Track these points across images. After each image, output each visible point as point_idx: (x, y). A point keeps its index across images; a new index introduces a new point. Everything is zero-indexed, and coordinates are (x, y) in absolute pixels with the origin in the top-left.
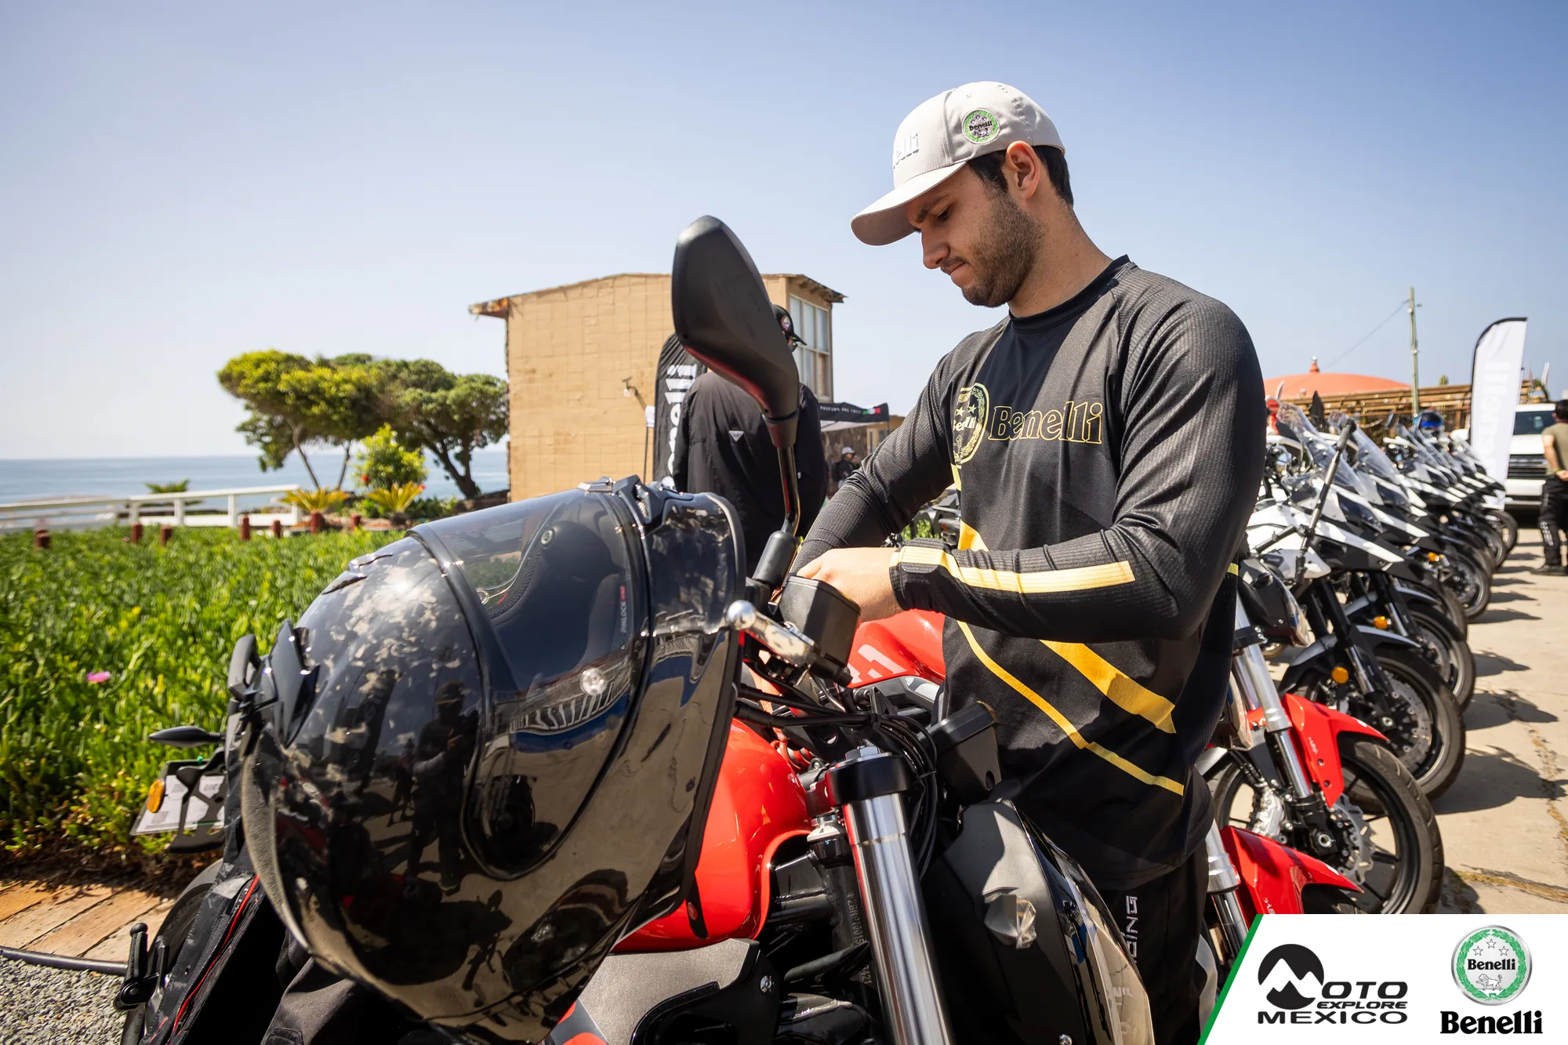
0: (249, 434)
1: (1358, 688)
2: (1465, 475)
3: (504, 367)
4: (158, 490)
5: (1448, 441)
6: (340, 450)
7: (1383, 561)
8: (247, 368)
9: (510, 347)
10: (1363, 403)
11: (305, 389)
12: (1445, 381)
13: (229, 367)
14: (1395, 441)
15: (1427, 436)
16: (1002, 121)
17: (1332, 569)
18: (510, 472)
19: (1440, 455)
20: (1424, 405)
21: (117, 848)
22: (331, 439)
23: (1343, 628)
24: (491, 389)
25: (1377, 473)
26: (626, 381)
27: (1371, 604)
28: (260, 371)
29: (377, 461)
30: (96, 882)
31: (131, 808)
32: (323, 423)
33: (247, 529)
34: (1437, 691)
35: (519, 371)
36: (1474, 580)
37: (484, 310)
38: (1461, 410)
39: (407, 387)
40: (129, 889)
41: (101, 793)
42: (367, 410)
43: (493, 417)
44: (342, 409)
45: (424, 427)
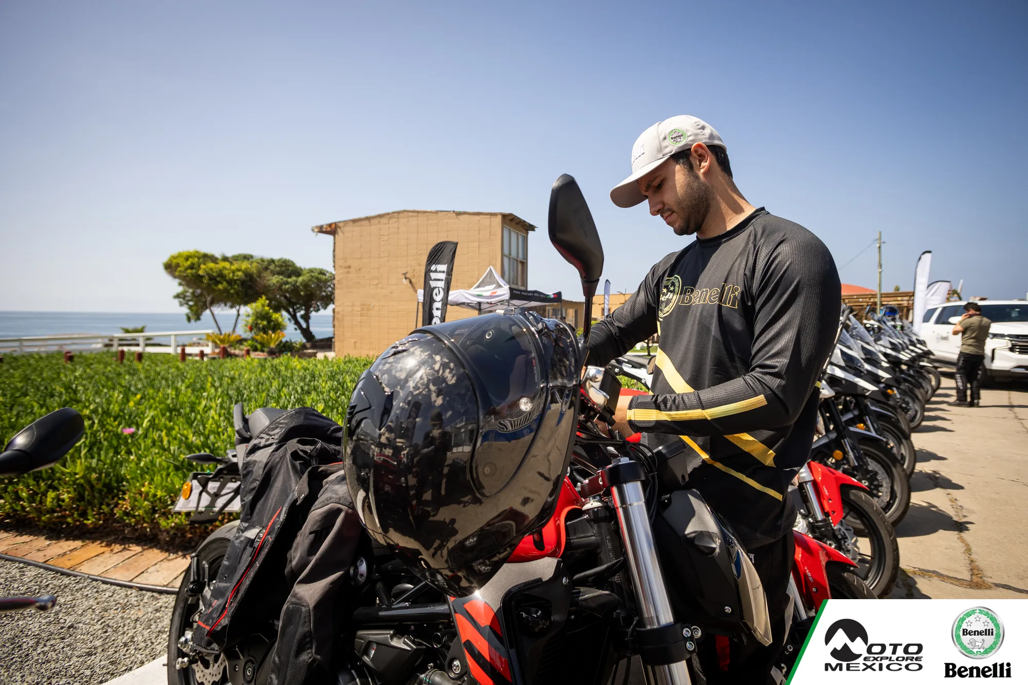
0: (181, 300)
1: (848, 463)
2: (911, 345)
3: (332, 264)
4: (127, 331)
5: (900, 324)
6: (234, 311)
7: (866, 389)
8: (180, 261)
9: (336, 252)
10: (847, 301)
11: (215, 274)
12: (897, 289)
13: (170, 260)
14: (870, 323)
15: (888, 321)
16: (689, 134)
17: (836, 393)
18: (334, 326)
19: (896, 332)
20: (884, 303)
21: (145, 525)
22: (229, 304)
23: (841, 428)
24: (324, 277)
25: (862, 339)
26: (405, 274)
27: (855, 416)
28: (189, 263)
29: (257, 318)
30: (132, 543)
31: (152, 503)
32: (225, 295)
33: (184, 355)
34: (895, 466)
35: (341, 267)
36: (914, 406)
37: (321, 230)
38: (907, 307)
39: (274, 275)
40: (151, 548)
41: (135, 494)
42: (250, 287)
43: (324, 294)
44: (236, 286)
45: (282, 298)
